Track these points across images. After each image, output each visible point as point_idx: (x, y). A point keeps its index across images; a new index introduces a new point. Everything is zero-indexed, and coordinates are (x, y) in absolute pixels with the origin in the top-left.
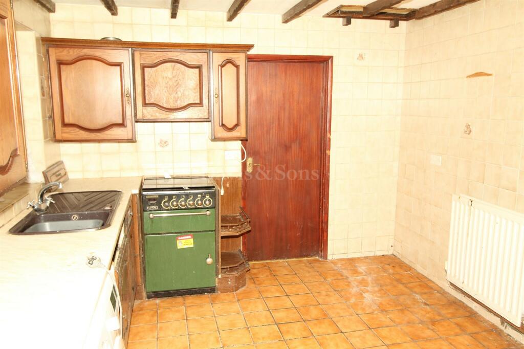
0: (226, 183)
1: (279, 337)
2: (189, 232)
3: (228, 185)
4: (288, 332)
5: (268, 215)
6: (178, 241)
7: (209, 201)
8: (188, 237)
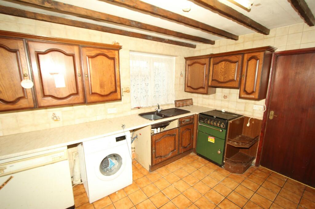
0: (252, 121)
1: (217, 203)
2: (214, 136)
3: (253, 122)
4: (225, 205)
5: (280, 147)
6: (209, 138)
7: (223, 125)
8: (212, 138)
